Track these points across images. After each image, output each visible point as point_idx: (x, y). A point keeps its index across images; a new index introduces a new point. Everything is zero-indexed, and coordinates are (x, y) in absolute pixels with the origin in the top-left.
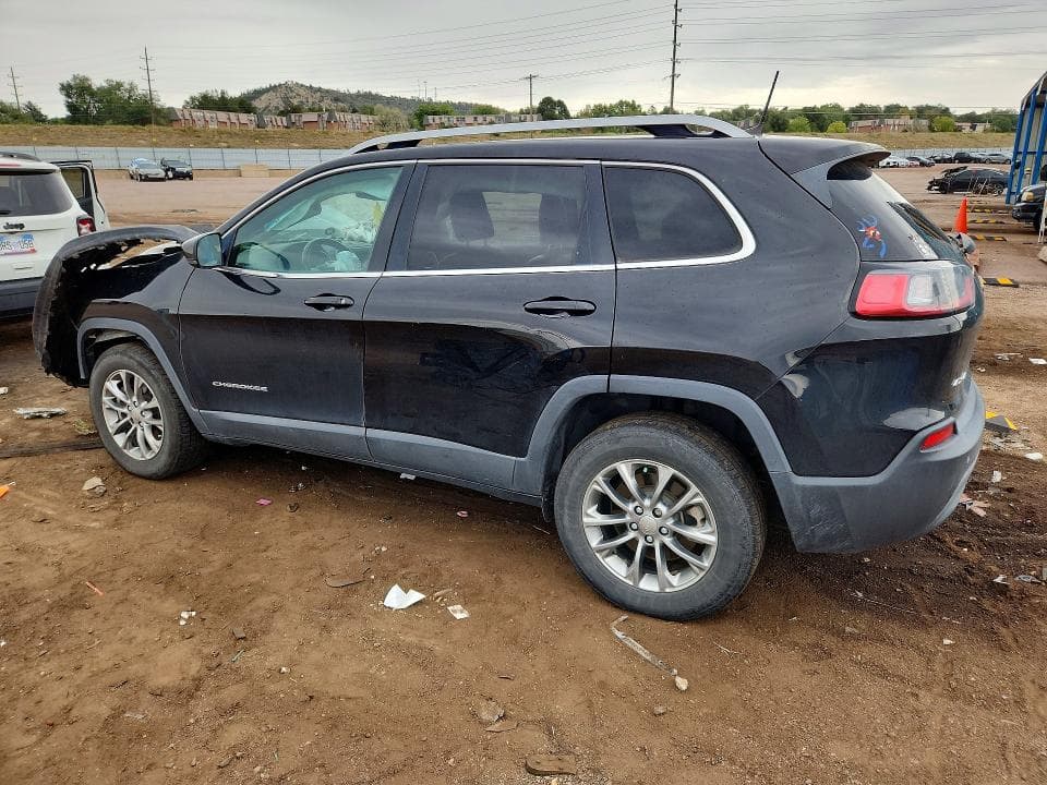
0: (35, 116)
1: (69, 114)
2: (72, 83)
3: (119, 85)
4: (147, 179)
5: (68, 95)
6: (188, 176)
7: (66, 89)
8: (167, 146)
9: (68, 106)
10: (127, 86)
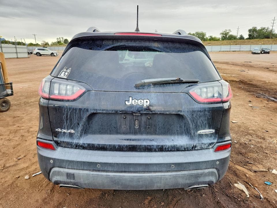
0: (242, 38)
1: (249, 37)
2: (252, 29)
3: (264, 28)
4: (255, 53)
5: (250, 32)
6: (268, 53)
7: (250, 31)
8: (267, 44)
9: (249, 35)
10: (266, 28)
